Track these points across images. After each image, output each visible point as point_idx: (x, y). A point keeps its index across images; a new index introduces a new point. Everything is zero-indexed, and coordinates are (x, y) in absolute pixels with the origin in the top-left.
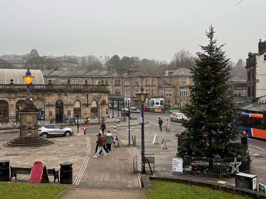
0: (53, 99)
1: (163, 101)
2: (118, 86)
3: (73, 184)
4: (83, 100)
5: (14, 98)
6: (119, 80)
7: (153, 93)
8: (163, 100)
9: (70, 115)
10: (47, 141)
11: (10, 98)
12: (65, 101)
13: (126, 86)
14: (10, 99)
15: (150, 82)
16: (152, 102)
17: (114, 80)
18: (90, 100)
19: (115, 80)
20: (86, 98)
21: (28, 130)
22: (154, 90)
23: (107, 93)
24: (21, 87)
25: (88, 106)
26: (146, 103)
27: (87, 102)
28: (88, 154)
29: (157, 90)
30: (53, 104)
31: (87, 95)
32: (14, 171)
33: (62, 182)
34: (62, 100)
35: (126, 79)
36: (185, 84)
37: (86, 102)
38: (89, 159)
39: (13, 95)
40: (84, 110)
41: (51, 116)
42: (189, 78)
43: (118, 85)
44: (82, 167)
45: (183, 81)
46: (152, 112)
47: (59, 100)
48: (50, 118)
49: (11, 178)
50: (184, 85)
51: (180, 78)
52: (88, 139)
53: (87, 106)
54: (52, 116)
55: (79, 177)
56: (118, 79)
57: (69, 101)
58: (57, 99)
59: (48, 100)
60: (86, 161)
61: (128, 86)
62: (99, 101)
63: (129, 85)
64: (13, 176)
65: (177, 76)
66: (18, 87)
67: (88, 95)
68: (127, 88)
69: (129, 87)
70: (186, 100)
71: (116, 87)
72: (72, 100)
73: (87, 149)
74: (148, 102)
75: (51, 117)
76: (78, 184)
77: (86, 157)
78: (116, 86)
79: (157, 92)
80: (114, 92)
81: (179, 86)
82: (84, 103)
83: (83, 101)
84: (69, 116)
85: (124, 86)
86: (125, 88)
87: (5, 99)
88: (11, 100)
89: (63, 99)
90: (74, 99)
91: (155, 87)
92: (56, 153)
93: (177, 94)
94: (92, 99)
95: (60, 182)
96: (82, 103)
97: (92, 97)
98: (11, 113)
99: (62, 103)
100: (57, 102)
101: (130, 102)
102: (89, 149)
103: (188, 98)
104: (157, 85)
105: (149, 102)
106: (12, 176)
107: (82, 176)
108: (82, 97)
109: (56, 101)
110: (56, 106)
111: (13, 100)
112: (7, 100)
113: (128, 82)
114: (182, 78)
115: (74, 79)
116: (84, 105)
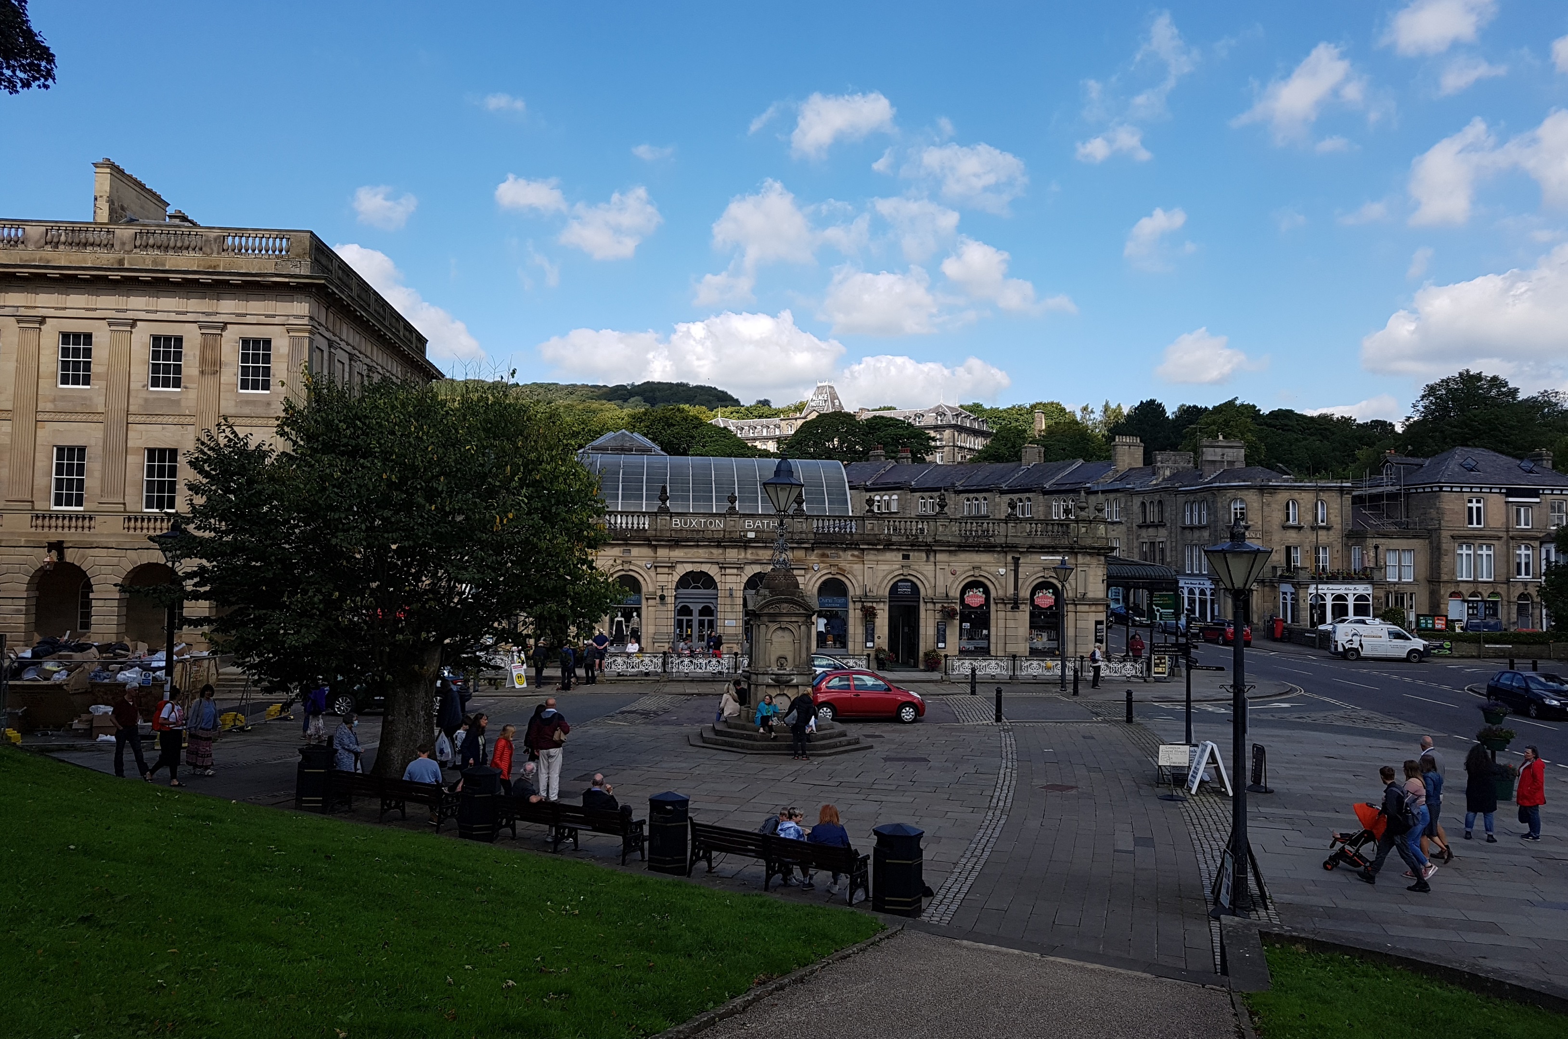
0: (881, 575)
1: (1371, 599)
2: (1157, 526)
3: (925, 917)
4: (999, 583)
5: (740, 567)
6: (1160, 502)
7: (1317, 560)
8: (1370, 592)
9: (944, 642)
10: (845, 735)
11: (723, 567)
12: (925, 582)
13: (1192, 528)
14: (725, 568)
15: (1302, 509)
16: (1313, 602)
17: (1137, 501)
18: (1028, 583)
19: (1143, 504)
20: (1013, 572)
21: (774, 686)
22: (1325, 549)
23: (1099, 554)
24: (763, 524)
25: (1018, 608)
26: (1285, 605)
27: (1016, 587)
28: (1001, 804)
29: (1338, 546)
30: (881, 593)
31: (1016, 561)
32: (703, 836)
33: (879, 905)
34: (914, 580)
35: (1192, 498)
36: (1479, 523)
37: (1011, 591)
38: (1002, 822)
39: (732, 554)
40: (1001, 623)
41: (873, 641)
42: (1500, 493)
43: (1156, 521)
44: (968, 854)
45: (1471, 509)
46: (1314, 647)
47: (902, 577)
48: (866, 647)
49: (693, 863)
50: (1475, 525)
51: (1454, 495)
52: (1008, 742)
53: (1012, 608)
54: (876, 639)
55: (950, 895)
56: (1157, 497)
57: (940, 582)
58: (896, 573)
59: (860, 578)
60: (990, 832)
61: (1201, 528)
62: (1063, 586)
63: (1204, 522)
64: (699, 859)
65: (1441, 488)
66: (754, 524)
67: (1019, 559)
68: (1197, 534)
69: (1206, 534)
70: (1485, 595)
71: (1144, 533)
72: (954, 582)
73: (1000, 781)
74: (1292, 599)
75: (870, 644)
76: (944, 923)
77: (990, 813)
78: (1148, 527)
79: (1338, 556)
80: (1136, 551)
81: (1452, 533)
82: (1001, 593)
83: (998, 586)
84: (941, 645)
85: (1184, 528)
86: (1188, 534)
87: (705, 568)
88: (728, 571)
89: (919, 576)
90: (964, 576)
91: (1331, 532)
92: (875, 787)
93: (1439, 566)
94: (1034, 577)
95: (871, 904)
96: (993, 593)
97: (1036, 569)
98: (726, 622)
99: (915, 588)
100: (894, 588)
101: (1209, 597)
102: (1007, 783)
103: (1498, 590)
104: (1337, 526)
105: (1301, 601)
106: (696, 858)
107: (965, 889)
108: (993, 569)
109: (892, 583)
110: (892, 604)
111: (735, 571)
112: (713, 571)
113: (1200, 508)
114: (1466, 496)
115: (971, 496)
116: (1003, 601)
